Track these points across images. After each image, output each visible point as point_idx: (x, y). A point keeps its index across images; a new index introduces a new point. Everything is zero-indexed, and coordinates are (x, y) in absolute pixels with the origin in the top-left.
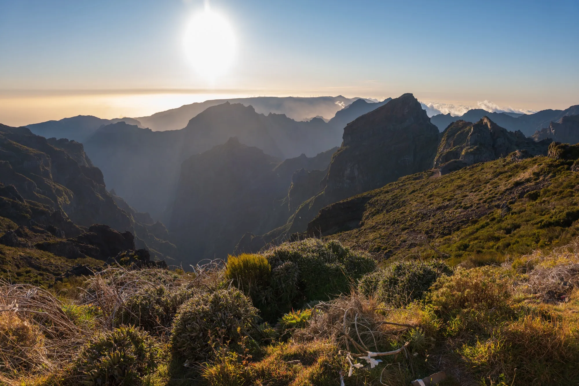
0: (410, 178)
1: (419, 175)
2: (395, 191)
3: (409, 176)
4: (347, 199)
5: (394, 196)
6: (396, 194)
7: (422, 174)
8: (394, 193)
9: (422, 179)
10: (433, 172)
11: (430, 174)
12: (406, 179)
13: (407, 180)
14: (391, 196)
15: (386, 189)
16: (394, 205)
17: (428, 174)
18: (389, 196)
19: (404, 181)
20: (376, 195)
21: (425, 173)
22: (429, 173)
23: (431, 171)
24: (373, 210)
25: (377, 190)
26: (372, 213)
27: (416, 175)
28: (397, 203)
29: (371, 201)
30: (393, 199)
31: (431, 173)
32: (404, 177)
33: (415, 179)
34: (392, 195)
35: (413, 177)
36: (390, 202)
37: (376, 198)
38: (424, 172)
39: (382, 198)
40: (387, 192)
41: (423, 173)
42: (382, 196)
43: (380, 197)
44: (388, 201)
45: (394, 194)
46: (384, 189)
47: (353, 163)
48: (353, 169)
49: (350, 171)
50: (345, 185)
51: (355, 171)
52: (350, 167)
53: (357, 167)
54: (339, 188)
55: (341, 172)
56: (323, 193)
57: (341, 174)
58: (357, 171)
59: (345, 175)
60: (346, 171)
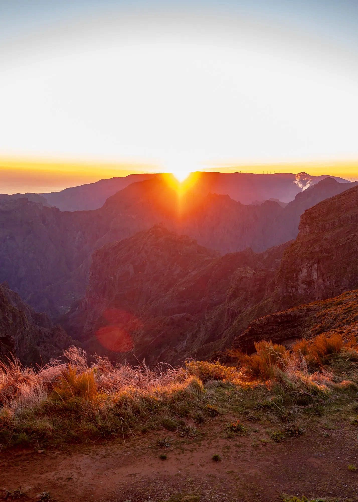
2: (350, 302)
4: (287, 311)
5: (347, 309)
6: (351, 307)
8: (347, 305)
14: (343, 310)
15: (339, 300)
16: (344, 321)
18: (340, 310)
20: (326, 307)
24: (318, 327)
25: (329, 300)
26: (316, 330)
28: (347, 319)
30: (344, 313)
34: (344, 308)
36: (341, 318)
37: (324, 311)
39: (331, 312)
40: (340, 303)
42: (333, 308)
43: (330, 310)
44: (338, 316)
45: (347, 307)
46: (337, 299)
47: (311, 262)
48: (311, 270)
49: (307, 272)
50: (300, 291)
51: (313, 273)
52: (307, 268)
53: (316, 268)
54: (291, 294)
55: (295, 274)
56: (269, 300)
57: (294, 276)
58: (316, 273)
59: (300, 278)
60: (301, 273)
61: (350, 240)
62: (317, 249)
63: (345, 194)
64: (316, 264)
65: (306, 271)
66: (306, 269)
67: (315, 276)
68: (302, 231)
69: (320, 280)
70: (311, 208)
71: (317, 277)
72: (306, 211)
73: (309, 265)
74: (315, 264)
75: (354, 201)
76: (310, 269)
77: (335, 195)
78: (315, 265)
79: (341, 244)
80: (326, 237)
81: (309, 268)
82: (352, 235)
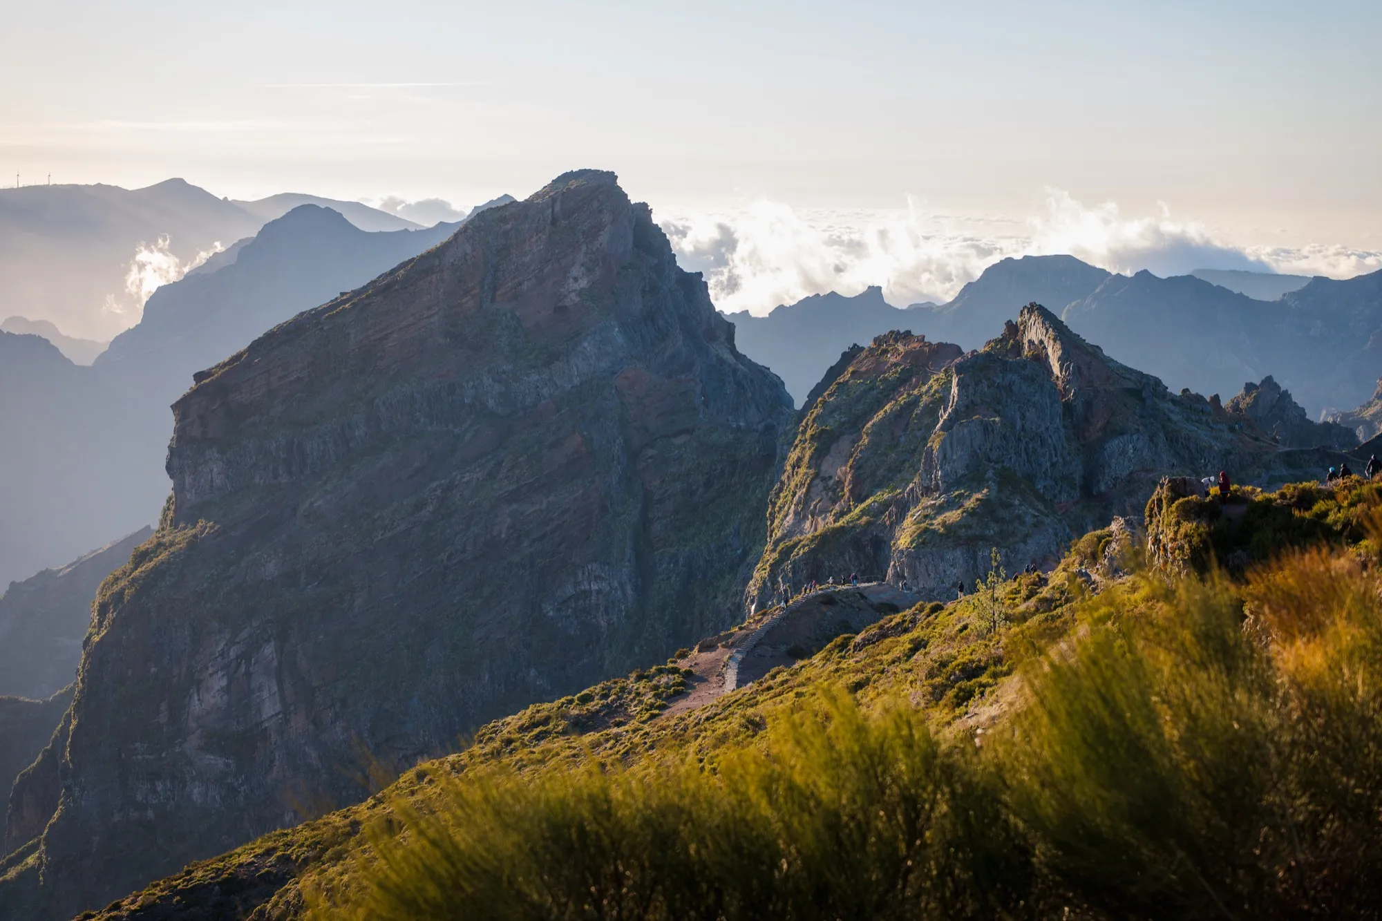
0: (546, 721)
1: (605, 696)
3: (546, 706)
7: (623, 689)
9: (618, 724)
10: (688, 674)
11: (668, 687)
12: (522, 729)
13: (528, 736)
17: (656, 687)
19: (509, 742)
21: (642, 683)
22: (664, 680)
23: (675, 671)
27: (585, 700)
29: (276, 905)
31: (678, 678)
32: (514, 721)
33: (581, 725)
35: (564, 717)
38: (633, 675)
41: (631, 683)
47: (244, 634)
48: (248, 674)
49: (227, 690)
50: (196, 792)
51: (260, 689)
52: (226, 667)
53: (275, 663)
54: (151, 814)
55: (163, 707)
56: (31, 860)
57: (163, 718)
58: (275, 688)
59: (193, 725)
60: (196, 697)
61: (430, 508)
62: (271, 569)
63: (388, 287)
64: (273, 643)
65: (224, 683)
66: (220, 674)
67: (270, 708)
68: (188, 480)
69: (299, 722)
70: (225, 365)
71: (278, 707)
72: (199, 377)
73: (232, 654)
74: (268, 641)
75: (436, 317)
76: (243, 669)
77: (342, 294)
78: (269, 650)
79: (388, 534)
80: (312, 504)
81: (239, 665)
82: (435, 484)
